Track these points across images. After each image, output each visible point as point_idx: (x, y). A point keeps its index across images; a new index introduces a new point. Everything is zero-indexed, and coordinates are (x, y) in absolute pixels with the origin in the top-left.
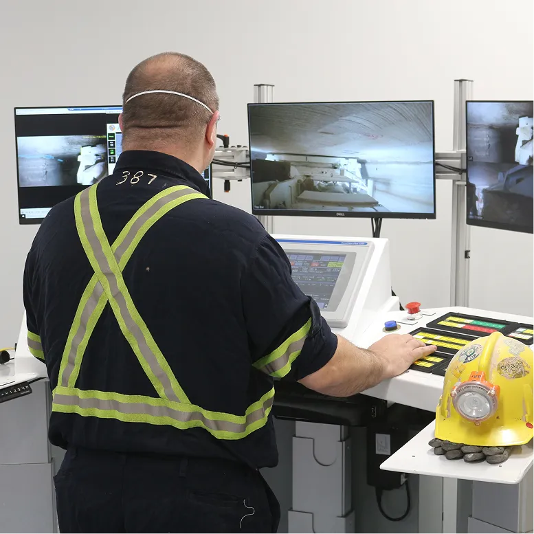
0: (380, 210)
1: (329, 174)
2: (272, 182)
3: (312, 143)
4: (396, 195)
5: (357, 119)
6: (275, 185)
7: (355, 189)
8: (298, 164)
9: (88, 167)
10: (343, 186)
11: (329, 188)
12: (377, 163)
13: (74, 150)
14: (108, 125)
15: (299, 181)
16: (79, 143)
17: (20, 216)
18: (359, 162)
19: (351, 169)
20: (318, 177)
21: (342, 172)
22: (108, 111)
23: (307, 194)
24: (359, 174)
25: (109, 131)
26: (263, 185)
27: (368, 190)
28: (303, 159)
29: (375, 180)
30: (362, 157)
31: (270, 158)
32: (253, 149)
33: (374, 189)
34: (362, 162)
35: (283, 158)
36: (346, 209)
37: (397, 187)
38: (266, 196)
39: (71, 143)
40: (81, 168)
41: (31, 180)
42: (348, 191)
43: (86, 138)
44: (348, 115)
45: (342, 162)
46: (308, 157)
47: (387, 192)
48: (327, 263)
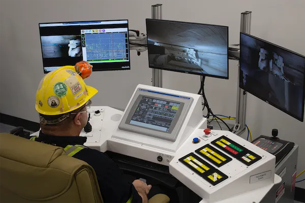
0: (204, 72)
1: (182, 54)
2: (157, 55)
3: (174, 40)
4: (211, 67)
5: (194, 31)
6: (158, 56)
7: (193, 62)
8: (168, 48)
9: (73, 49)
10: (188, 60)
11: (182, 60)
12: (202, 52)
13: (66, 41)
14: (81, 30)
15: (169, 56)
16: (68, 39)
17: (44, 70)
18: (195, 50)
19: (191, 53)
20: (177, 55)
21: (187, 54)
22: (81, 24)
23: (172, 62)
24: (194, 56)
25: (82, 33)
26: (154, 56)
27: (199, 63)
28: (170, 46)
29: (202, 59)
30: (196, 49)
31: (156, 44)
32: (148, 39)
33: (201, 63)
34: (196, 51)
35: (162, 45)
36: (189, 70)
37: (212, 64)
38: (155, 60)
39: (65, 39)
40: (70, 49)
41: (48, 55)
42: (190, 62)
43: (72, 36)
44: (189, 29)
45: (188, 50)
46: (173, 46)
47: (207, 65)
48: (171, 106)
